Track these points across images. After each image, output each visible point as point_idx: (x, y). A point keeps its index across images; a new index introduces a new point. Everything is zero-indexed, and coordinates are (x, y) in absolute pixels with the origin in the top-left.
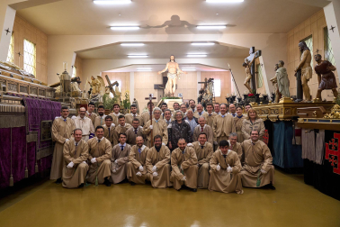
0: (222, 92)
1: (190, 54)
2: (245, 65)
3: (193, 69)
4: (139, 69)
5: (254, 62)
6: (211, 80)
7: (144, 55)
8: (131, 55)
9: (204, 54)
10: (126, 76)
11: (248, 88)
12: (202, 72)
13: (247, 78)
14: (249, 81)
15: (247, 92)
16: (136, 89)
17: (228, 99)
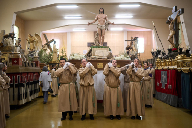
0: (145, 49)
1: (118, 16)
2: (168, 23)
3: (121, 29)
4: (75, 30)
5: (176, 19)
6: (136, 38)
7: (78, 16)
8: (67, 17)
9: (130, 15)
10: (63, 36)
11: (171, 43)
12: (128, 32)
13: (170, 34)
14: (172, 37)
15: (170, 46)
16: (72, 47)
17: (153, 53)
